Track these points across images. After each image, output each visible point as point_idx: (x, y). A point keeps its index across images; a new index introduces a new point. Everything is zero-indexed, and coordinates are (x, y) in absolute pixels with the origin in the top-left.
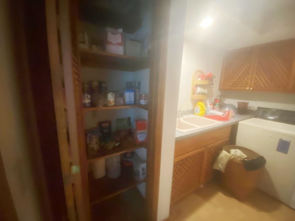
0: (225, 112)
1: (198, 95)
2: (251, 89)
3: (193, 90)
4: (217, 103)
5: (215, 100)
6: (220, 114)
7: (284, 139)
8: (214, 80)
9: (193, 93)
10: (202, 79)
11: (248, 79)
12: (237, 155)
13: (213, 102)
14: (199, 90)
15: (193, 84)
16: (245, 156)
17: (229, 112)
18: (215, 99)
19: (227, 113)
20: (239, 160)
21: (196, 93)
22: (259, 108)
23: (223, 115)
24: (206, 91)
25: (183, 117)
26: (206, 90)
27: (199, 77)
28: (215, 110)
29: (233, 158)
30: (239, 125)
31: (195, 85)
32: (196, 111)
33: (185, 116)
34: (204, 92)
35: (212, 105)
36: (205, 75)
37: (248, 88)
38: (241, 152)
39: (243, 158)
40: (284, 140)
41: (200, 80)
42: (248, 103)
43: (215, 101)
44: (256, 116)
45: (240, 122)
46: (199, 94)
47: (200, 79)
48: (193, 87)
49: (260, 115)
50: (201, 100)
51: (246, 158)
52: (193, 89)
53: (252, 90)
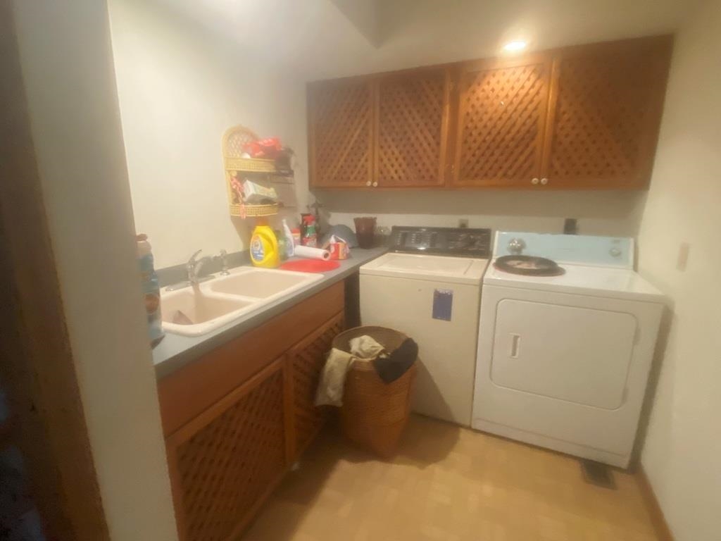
0: (328, 248)
1: (250, 206)
2: (376, 184)
3: (234, 191)
4: (309, 226)
5: (304, 217)
6: (319, 253)
7: (442, 289)
8: (293, 160)
9: (236, 201)
10: (252, 155)
11: (366, 160)
12: (364, 349)
13: (301, 223)
14: (251, 188)
15: (229, 171)
16: (379, 347)
17: (337, 247)
18: (303, 215)
19: (333, 249)
20: (368, 363)
21: (245, 200)
22: (396, 229)
23: (326, 255)
24: (271, 192)
25: (213, 277)
26: (272, 190)
27: (245, 148)
28: (308, 244)
29: (355, 362)
30: (360, 276)
31: (234, 174)
32: (255, 256)
33: (221, 274)
34: (266, 195)
35: (297, 232)
36: (261, 143)
37: (369, 183)
38: (372, 340)
39: (377, 352)
40: (441, 292)
41: (247, 159)
42: (375, 218)
43: (303, 220)
44: (392, 249)
45: (361, 268)
46: (253, 200)
47: (247, 156)
48: (232, 180)
49: (398, 244)
50: (263, 221)
51: (383, 352)
52: (231, 186)
53: (378, 186)
